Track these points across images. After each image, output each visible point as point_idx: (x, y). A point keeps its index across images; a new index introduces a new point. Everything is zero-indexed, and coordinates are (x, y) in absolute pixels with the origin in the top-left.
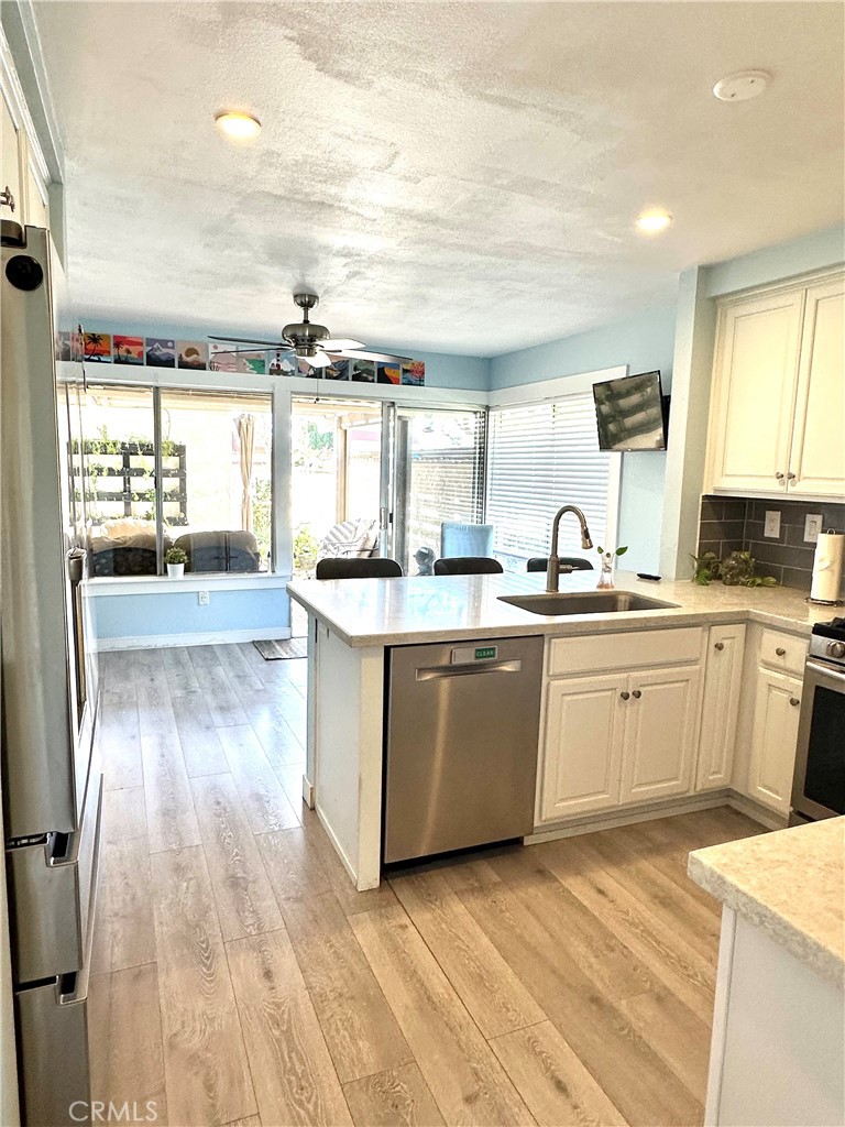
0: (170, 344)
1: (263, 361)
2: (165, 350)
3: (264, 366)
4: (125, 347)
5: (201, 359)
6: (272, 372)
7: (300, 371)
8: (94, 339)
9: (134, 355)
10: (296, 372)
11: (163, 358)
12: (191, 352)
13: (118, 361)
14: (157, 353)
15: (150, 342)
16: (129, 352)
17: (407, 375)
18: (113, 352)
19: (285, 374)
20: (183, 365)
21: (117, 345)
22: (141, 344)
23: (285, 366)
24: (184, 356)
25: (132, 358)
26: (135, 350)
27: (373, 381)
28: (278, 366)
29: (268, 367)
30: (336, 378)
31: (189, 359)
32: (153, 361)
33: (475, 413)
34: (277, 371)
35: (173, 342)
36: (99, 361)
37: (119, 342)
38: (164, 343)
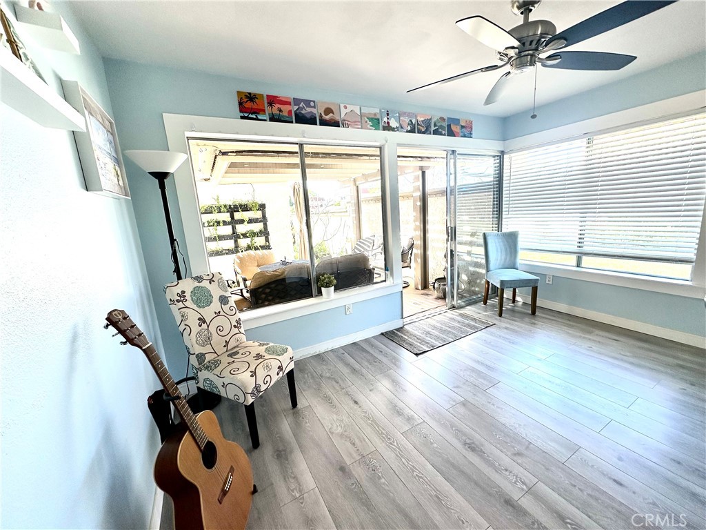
0: (312, 104)
1: (378, 120)
2: (309, 110)
3: (379, 123)
4: (277, 106)
5: (337, 118)
6: (384, 129)
7: (402, 128)
8: (251, 97)
9: (285, 114)
10: (399, 128)
11: (308, 116)
12: (328, 111)
13: (273, 119)
14: (303, 112)
15: (297, 101)
16: (280, 111)
17: (464, 130)
18: (268, 110)
19: (393, 129)
20: (324, 123)
21: (271, 104)
22: (289, 103)
23: (393, 124)
24: (323, 115)
25: (283, 116)
26: (285, 108)
27: (445, 135)
28: (388, 123)
29: (382, 124)
30: (424, 133)
31: (327, 117)
32: (302, 119)
33: (494, 156)
34: (388, 128)
35: (314, 102)
36: (257, 119)
37: (272, 100)
38: (308, 103)
